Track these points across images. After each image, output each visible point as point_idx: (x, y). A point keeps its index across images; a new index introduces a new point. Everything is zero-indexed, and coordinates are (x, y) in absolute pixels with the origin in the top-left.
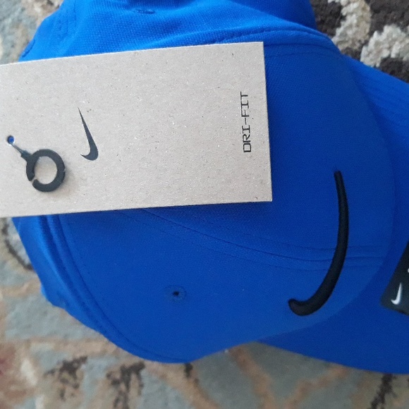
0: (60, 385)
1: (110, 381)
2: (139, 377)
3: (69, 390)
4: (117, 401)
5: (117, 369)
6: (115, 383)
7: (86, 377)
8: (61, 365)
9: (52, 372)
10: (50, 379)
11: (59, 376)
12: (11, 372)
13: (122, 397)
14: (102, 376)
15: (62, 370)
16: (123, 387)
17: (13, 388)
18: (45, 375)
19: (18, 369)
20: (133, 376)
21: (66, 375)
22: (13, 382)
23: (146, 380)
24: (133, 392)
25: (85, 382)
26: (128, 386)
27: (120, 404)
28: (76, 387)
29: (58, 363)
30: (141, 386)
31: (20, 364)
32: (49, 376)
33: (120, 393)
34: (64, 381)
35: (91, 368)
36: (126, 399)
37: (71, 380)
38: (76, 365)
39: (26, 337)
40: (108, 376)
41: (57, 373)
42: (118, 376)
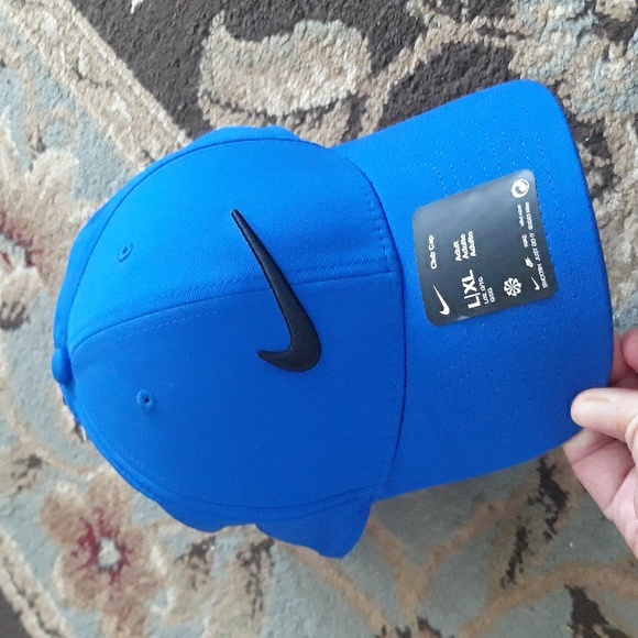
0: (190, 572)
1: (241, 562)
2: (270, 556)
3: (200, 577)
4: (249, 584)
5: (246, 548)
6: (246, 564)
7: (216, 558)
8: (190, 548)
9: (182, 558)
10: (180, 566)
11: (189, 561)
12: (141, 562)
13: (253, 580)
14: (231, 557)
15: (191, 554)
16: (253, 567)
17: (143, 581)
18: (175, 562)
19: (147, 559)
20: (264, 554)
21: (195, 560)
22: (143, 574)
23: (277, 558)
24: (265, 572)
25: (216, 566)
26: (259, 567)
27: (253, 588)
28: (207, 572)
29: (187, 546)
30: (273, 565)
31: (149, 552)
32: (179, 562)
33: (252, 575)
34: (195, 567)
35: (221, 548)
36: (258, 582)
37: (202, 566)
38: (204, 547)
39: (152, 521)
40: (239, 556)
41: (186, 558)
42: (248, 555)
